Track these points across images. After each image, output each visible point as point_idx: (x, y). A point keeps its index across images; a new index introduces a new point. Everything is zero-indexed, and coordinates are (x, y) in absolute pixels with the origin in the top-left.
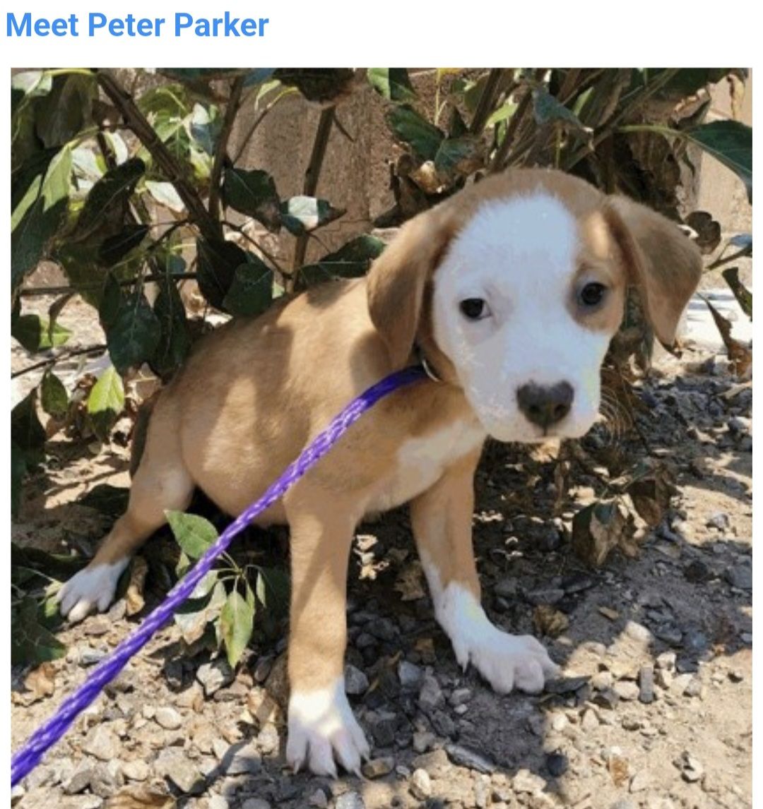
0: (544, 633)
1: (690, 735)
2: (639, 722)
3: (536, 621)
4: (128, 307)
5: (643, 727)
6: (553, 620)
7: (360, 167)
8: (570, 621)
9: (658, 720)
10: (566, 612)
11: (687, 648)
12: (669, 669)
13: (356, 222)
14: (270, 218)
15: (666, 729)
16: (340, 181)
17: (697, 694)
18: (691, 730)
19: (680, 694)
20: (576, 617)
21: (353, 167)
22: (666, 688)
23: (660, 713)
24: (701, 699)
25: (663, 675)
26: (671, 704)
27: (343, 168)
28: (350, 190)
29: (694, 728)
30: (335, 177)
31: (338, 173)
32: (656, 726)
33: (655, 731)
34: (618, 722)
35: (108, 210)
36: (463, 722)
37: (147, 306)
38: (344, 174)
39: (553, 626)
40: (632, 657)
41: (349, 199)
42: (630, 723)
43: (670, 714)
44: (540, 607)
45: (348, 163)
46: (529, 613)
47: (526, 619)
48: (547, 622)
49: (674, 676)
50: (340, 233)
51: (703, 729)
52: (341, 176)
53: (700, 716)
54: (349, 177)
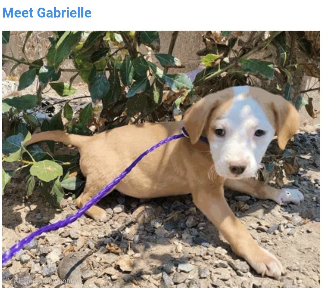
0: (239, 210)
1: (286, 246)
2: (267, 240)
3: (237, 206)
4: (99, 77)
5: (269, 242)
6: (243, 206)
7: (199, 38)
8: (250, 208)
9: (275, 241)
10: (249, 204)
11: (293, 220)
12: (284, 226)
13: (195, 59)
14: (155, 47)
15: (277, 244)
16: (190, 43)
17: (292, 235)
18: (287, 245)
19: (286, 234)
20: (253, 206)
21: (196, 37)
22: (281, 232)
23: (276, 239)
24: (293, 237)
25: (281, 228)
26: (281, 237)
27: (192, 37)
28: (193, 46)
29: (288, 245)
30: (188, 41)
31: (189, 40)
32: (274, 242)
33: (273, 244)
34: (260, 239)
35: (95, 42)
36: (201, 232)
37: (106, 78)
38: (192, 40)
39: (243, 208)
40: (271, 221)
41: (193, 50)
42: (264, 240)
43: (280, 239)
44: (240, 202)
45: (194, 36)
46: (235, 203)
47: (233, 205)
48: (241, 207)
49: (285, 228)
50: (187, 64)
51: (292, 245)
52: (190, 41)
53: (292, 241)
54: (194, 41)
